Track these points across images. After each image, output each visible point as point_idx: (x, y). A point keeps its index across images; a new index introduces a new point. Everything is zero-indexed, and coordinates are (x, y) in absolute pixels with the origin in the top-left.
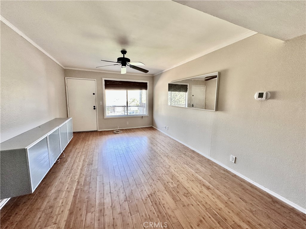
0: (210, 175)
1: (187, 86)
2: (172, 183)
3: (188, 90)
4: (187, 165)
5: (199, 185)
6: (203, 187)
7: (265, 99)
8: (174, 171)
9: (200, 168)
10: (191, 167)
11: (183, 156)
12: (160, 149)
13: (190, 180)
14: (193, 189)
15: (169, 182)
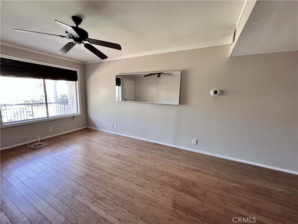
0: (188, 160)
1: (120, 80)
2: (175, 181)
3: (121, 83)
4: (166, 158)
5: (192, 172)
6: (195, 172)
7: (218, 95)
8: (163, 168)
9: (176, 157)
10: (170, 159)
11: (153, 151)
12: (127, 152)
13: (183, 171)
14: (192, 177)
15: (172, 182)
